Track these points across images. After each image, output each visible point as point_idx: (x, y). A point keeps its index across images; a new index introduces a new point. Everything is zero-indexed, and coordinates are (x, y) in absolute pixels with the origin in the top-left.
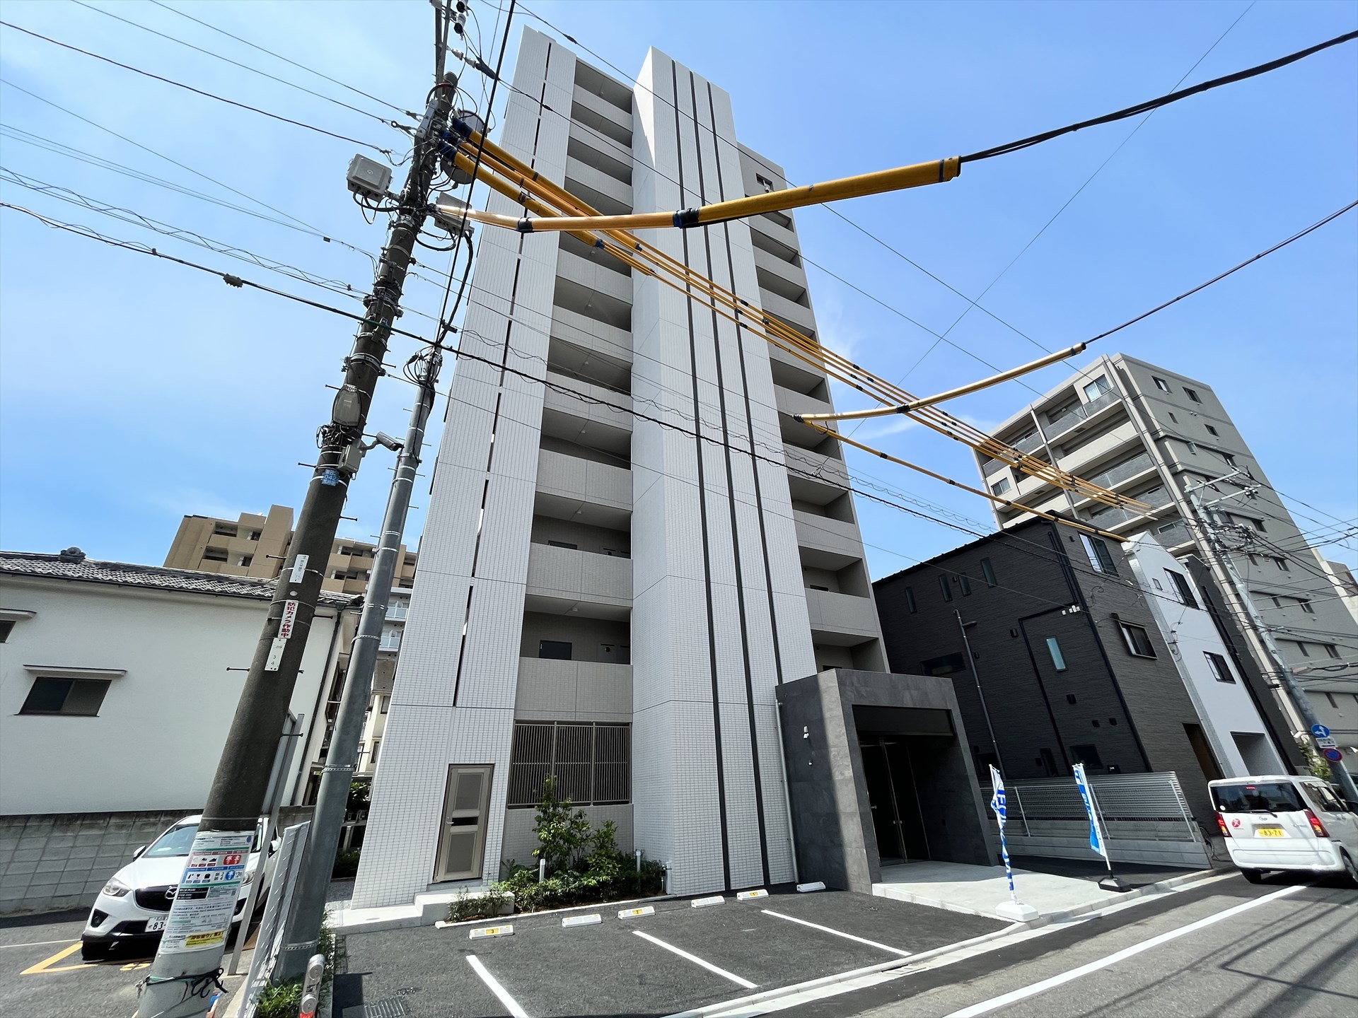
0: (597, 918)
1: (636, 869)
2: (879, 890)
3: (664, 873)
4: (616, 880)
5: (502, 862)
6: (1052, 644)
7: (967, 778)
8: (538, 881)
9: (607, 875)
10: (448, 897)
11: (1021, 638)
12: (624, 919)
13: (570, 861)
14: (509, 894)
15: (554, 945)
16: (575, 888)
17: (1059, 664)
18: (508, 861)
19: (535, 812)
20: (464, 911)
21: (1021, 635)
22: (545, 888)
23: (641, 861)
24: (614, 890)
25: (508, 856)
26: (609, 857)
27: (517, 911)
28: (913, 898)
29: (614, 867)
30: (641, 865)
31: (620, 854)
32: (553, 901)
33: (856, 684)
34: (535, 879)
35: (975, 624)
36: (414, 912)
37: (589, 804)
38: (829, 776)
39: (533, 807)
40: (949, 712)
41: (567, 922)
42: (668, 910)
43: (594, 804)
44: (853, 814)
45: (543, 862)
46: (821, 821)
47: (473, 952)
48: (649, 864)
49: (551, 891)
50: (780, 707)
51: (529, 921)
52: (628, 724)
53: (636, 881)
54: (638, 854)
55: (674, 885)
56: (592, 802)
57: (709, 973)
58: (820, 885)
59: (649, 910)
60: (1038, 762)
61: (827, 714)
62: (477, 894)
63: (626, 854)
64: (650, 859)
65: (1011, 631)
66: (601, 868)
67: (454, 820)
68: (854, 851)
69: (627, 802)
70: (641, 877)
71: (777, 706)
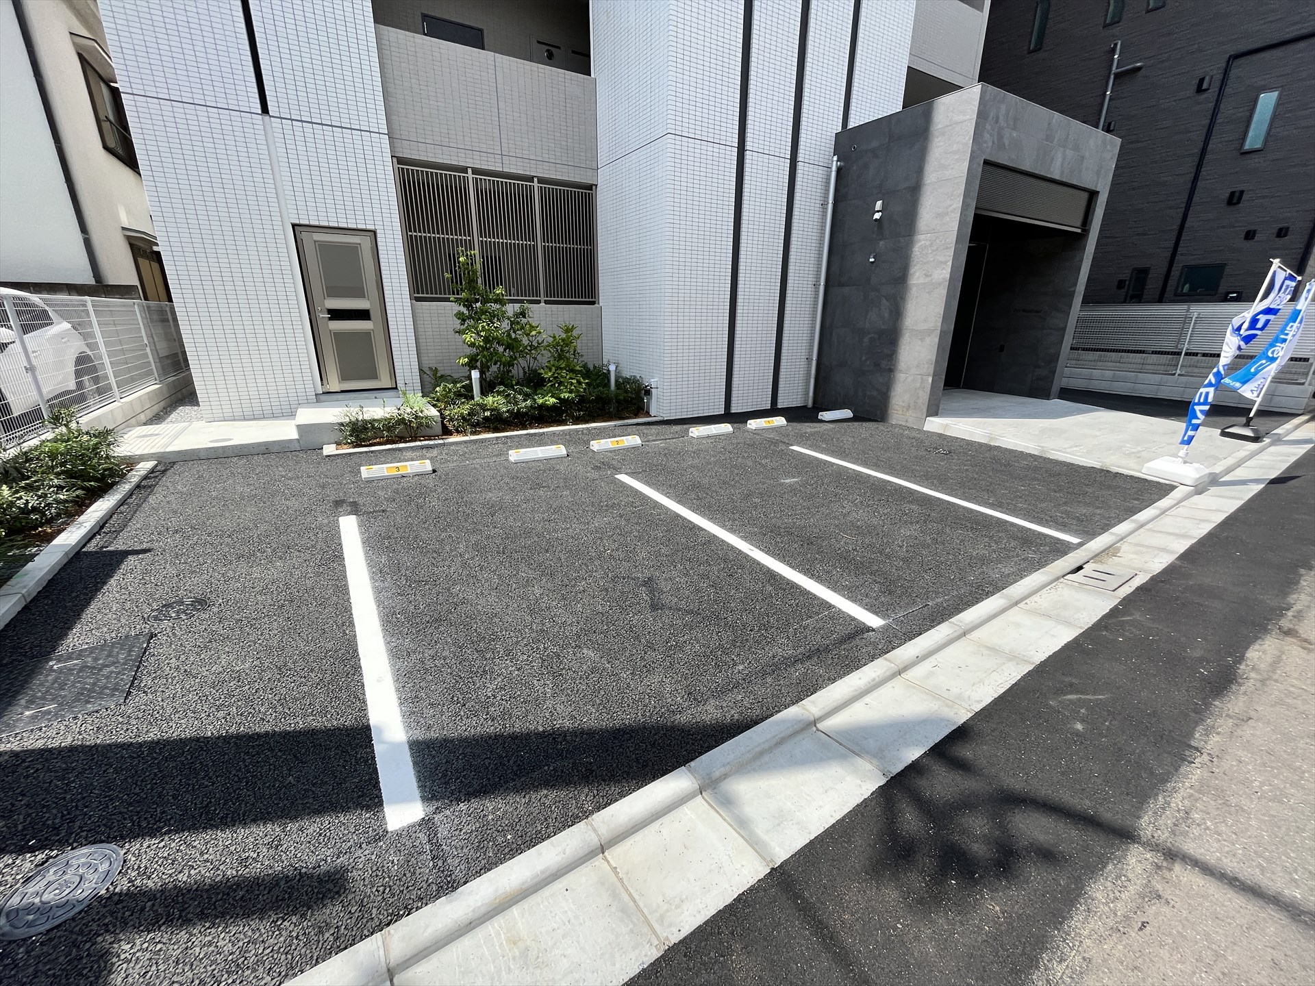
0: (559, 450)
1: (609, 387)
2: (935, 425)
3: (648, 393)
4: (583, 400)
5: (421, 370)
6: (1267, 101)
8: (472, 398)
9: (571, 392)
10: (333, 414)
12: (599, 452)
13: (517, 372)
14: (434, 412)
16: (526, 407)
17: (1255, 137)
18: (430, 369)
19: (454, 308)
20: (360, 433)
22: (483, 407)
23: (616, 375)
24: (579, 410)
25: (429, 362)
26: (572, 371)
27: (446, 432)
28: (992, 439)
29: (579, 383)
30: (616, 381)
31: (585, 366)
32: (496, 422)
34: (467, 394)
35: (1139, 69)
36: (285, 431)
37: (538, 302)
38: (901, 279)
39: (447, 300)
40: (1093, 195)
41: (515, 455)
42: (661, 440)
43: (546, 302)
44: (929, 332)
45: (475, 374)
46: (866, 340)
47: (355, 509)
48: (627, 381)
49: (492, 410)
50: (839, 170)
51: (462, 449)
52: (590, 187)
53: (610, 400)
54: (612, 368)
55: (659, 407)
56: (543, 298)
58: (847, 413)
59: (634, 440)
60: (1121, 284)
61: (932, 175)
62: (377, 410)
63: (595, 367)
64: (627, 374)
65: (1202, 81)
66: (560, 383)
67: (330, 311)
68: (910, 379)
69: (593, 303)
70: (617, 396)
71: (834, 168)
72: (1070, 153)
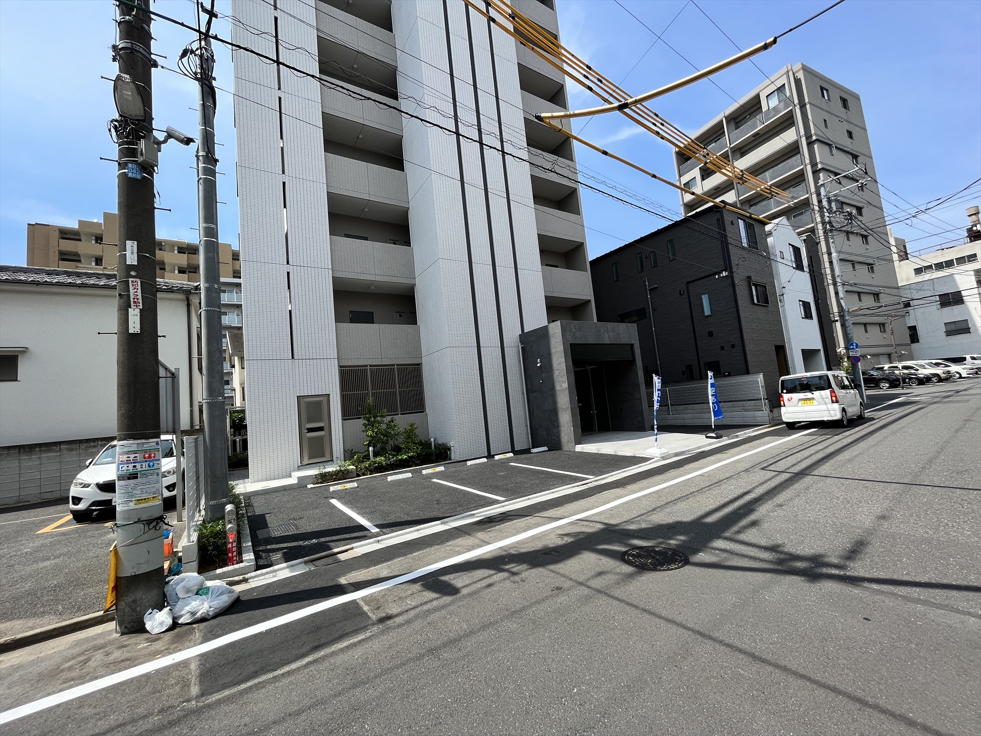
0: (410, 475)
1: (432, 448)
2: (579, 448)
3: (449, 449)
4: (419, 455)
5: (344, 450)
6: (705, 299)
7: (638, 385)
8: (370, 459)
9: (414, 452)
10: (313, 472)
11: (685, 296)
12: (426, 474)
13: (388, 447)
14: (352, 467)
15: (384, 490)
16: (394, 461)
17: (707, 312)
18: (349, 450)
19: (362, 421)
20: (324, 478)
21: (686, 294)
22: (375, 463)
23: (434, 444)
24: (418, 460)
25: (349, 447)
26: (414, 443)
27: (358, 475)
28: (599, 451)
29: (417, 448)
30: (435, 446)
31: (421, 441)
32: (380, 469)
33: (573, 330)
34: (367, 457)
35: (657, 287)
36: (293, 480)
37: (398, 414)
38: (553, 388)
39: (360, 418)
40: (632, 345)
41: (390, 478)
42: (452, 468)
43: (401, 414)
44: (567, 409)
45: (371, 449)
46: (547, 414)
47: (333, 498)
48: (440, 445)
49: (378, 463)
50: (522, 348)
51: (366, 480)
52: (419, 364)
53: (432, 454)
54: (432, 440)
55: (455, 455)
56: (399, 413)
57: (478, 495)
58: (546, 448)
59: (442, 468)
60: (683, 373)
61: (553, 350)
62: (330, 469)
63: (425, 441)
64: (440, 442)
65: (680, 291)
66: (409, 449)
67: (307, 429)
68: (566, 429)
69: (423, 412)
70: (435, 452)
71: (520, 347)
72: (611, 334)
